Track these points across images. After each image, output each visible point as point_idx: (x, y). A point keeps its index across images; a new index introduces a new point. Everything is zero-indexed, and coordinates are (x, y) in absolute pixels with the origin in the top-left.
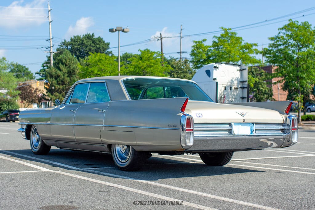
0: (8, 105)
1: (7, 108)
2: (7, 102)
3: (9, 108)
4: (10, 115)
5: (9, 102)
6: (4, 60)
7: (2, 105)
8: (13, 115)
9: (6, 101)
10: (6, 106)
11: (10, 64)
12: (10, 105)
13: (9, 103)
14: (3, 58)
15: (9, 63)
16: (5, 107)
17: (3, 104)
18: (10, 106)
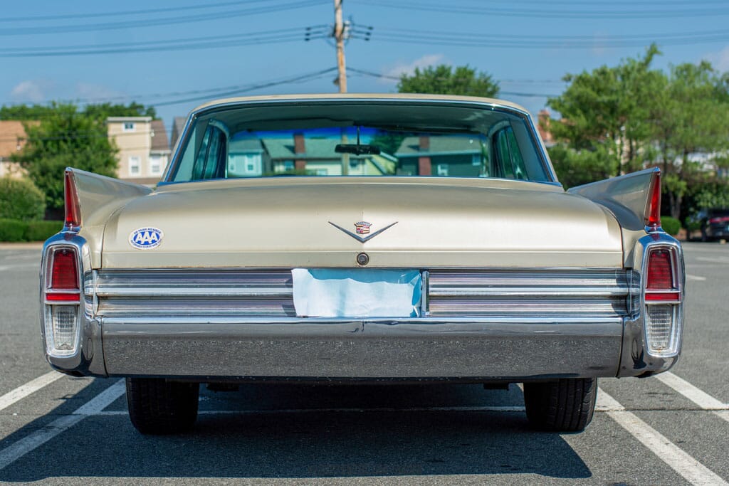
0: (717, 195)
1: (715, 202)
2: (714, 186)
3: (720, 203)
4: (712, 224)
5: (718, 186)
6: (705, 69)
7: (700, 196)
8: (718, 223)
9: (710, 184)
10: (712, 198)
11: (722, 80)
12: (721, 194)
13: (720, 189)
14: (703, 64)
15: (719, 76)
16: (708, 201)
17: (703, 191)
18: (721, 198)
